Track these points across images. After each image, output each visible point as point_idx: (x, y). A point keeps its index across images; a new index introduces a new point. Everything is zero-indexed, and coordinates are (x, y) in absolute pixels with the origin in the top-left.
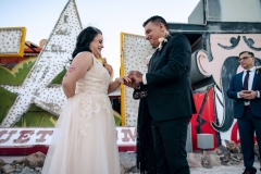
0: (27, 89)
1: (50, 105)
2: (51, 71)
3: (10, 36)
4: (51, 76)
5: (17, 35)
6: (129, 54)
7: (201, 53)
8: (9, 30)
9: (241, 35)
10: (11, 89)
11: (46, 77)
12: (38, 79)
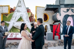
0: (11, 22)
1: (17, 26)
2: (17, 17)
3: (5, 8)
4: (17, 19)
5: (7, 8)
6: (38, 12)
7: (58, 13)
8: (5, 6)
9: (70, 8)
10: (7, 22)
11: (16, 19)
12: (14, 20)
